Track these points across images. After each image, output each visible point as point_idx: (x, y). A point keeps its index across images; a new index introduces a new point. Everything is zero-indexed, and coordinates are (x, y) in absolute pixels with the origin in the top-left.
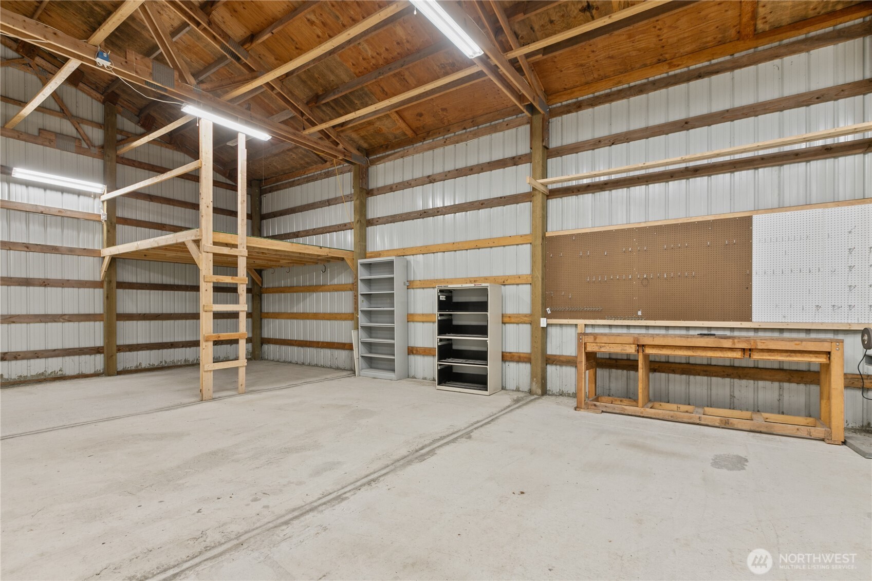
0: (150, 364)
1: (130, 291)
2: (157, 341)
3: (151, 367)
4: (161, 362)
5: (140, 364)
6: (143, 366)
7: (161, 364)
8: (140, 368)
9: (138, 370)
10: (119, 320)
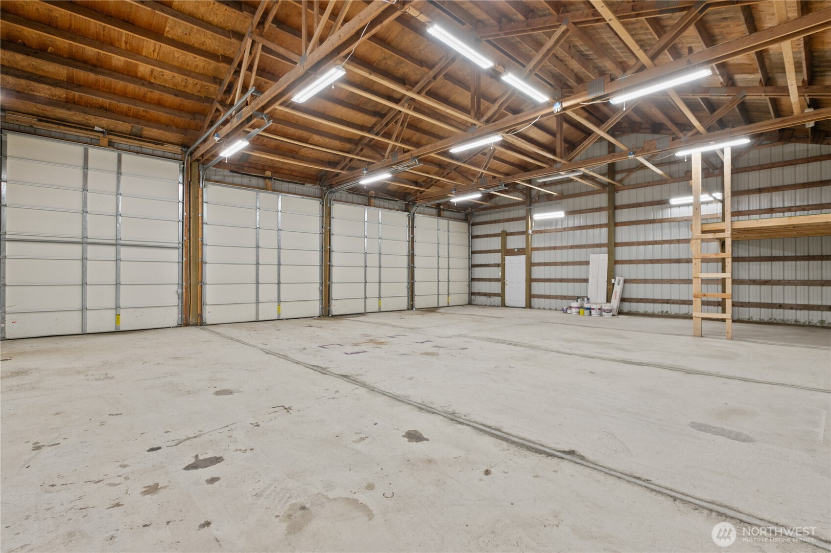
0: (760, 319)
1: (743, 263)
2: (766, 301)
3: (761, 321)
4: (770, 319)
5: (751, 317)
6: (754, 319)
7: (771, 320)
8: (751, 320)
9: (749, 322)
10: (735, 284)
